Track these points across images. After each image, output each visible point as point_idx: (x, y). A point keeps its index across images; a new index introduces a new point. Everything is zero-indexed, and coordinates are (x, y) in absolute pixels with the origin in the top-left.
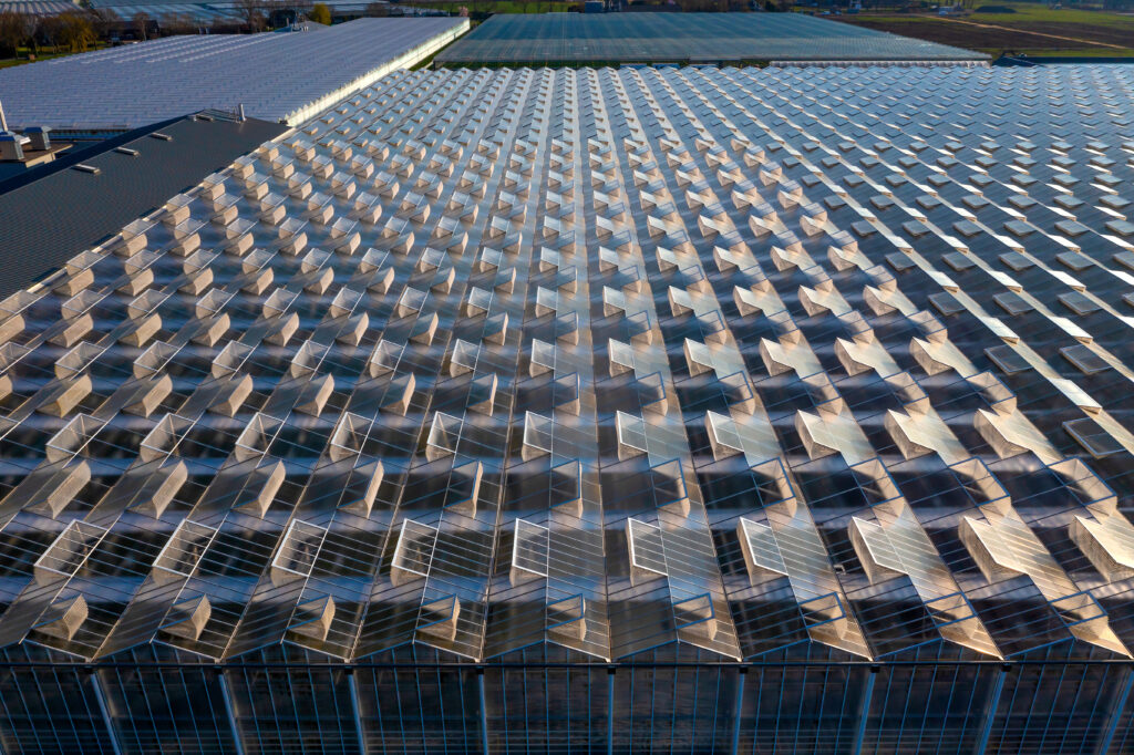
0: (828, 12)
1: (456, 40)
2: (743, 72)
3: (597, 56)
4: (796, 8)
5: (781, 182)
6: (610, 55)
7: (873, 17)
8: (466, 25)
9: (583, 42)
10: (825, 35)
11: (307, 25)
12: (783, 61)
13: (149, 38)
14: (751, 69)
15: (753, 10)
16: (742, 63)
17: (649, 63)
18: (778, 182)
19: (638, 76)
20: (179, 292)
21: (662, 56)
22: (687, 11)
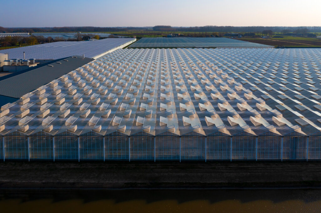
0: (232, 37)
1: (133, 43)
2: (209, 49)
3: (172, 46)
4: (224, 37)
5: (228, 77)
6: (175, 46)
7: (245, 39)
8: (135, 40)
9: (167, 43)
10: (231, 42)
11: (94, 40)
12: (220, 47)
13: (51, 42)
14: (211, 49)
15: (212, 37)
16: (209, 48)
17: (185, 48)
18: (227, 78)
19: (183, 50)
20: (55, 104)
21: (188, 46)
22: (195, 37)
